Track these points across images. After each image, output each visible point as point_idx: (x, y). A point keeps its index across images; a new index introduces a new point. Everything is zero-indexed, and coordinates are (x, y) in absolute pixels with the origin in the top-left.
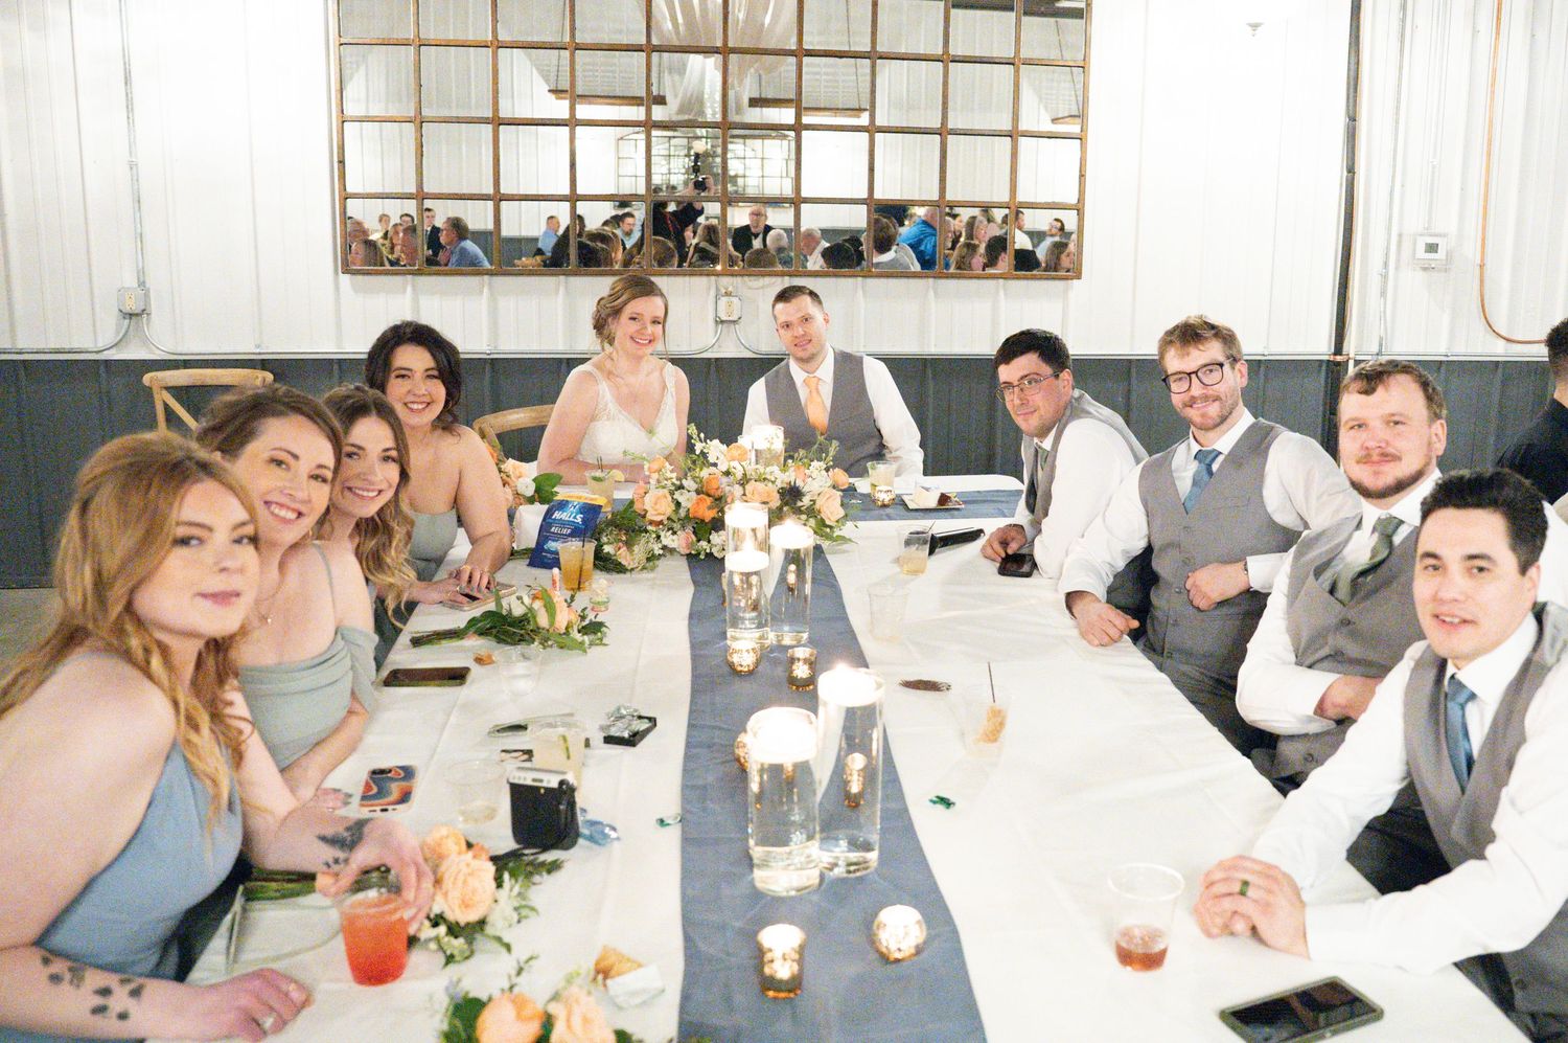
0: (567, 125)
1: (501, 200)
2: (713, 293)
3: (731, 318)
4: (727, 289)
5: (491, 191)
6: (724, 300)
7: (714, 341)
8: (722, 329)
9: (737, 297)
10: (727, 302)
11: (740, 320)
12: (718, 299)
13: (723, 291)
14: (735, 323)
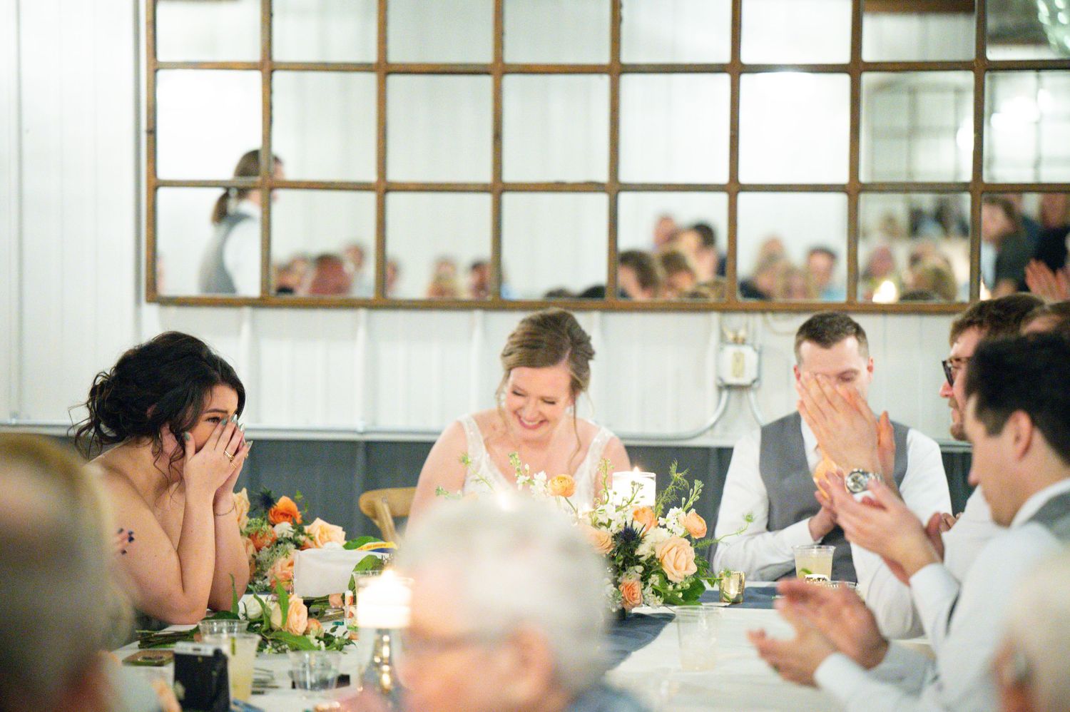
0: (487, 73)
1: (387, 191)
2: (714, 337)
3: (741, 382)
4: (736, 332)
5: (372, 177)
6: (730, 350)
7: (712, 420)
8: (728, 398)
9: (752, 345)
10: (735, 354)
11: (756, 385)
12: (722, 349)
13: (730, 336)
14: (749, 389)
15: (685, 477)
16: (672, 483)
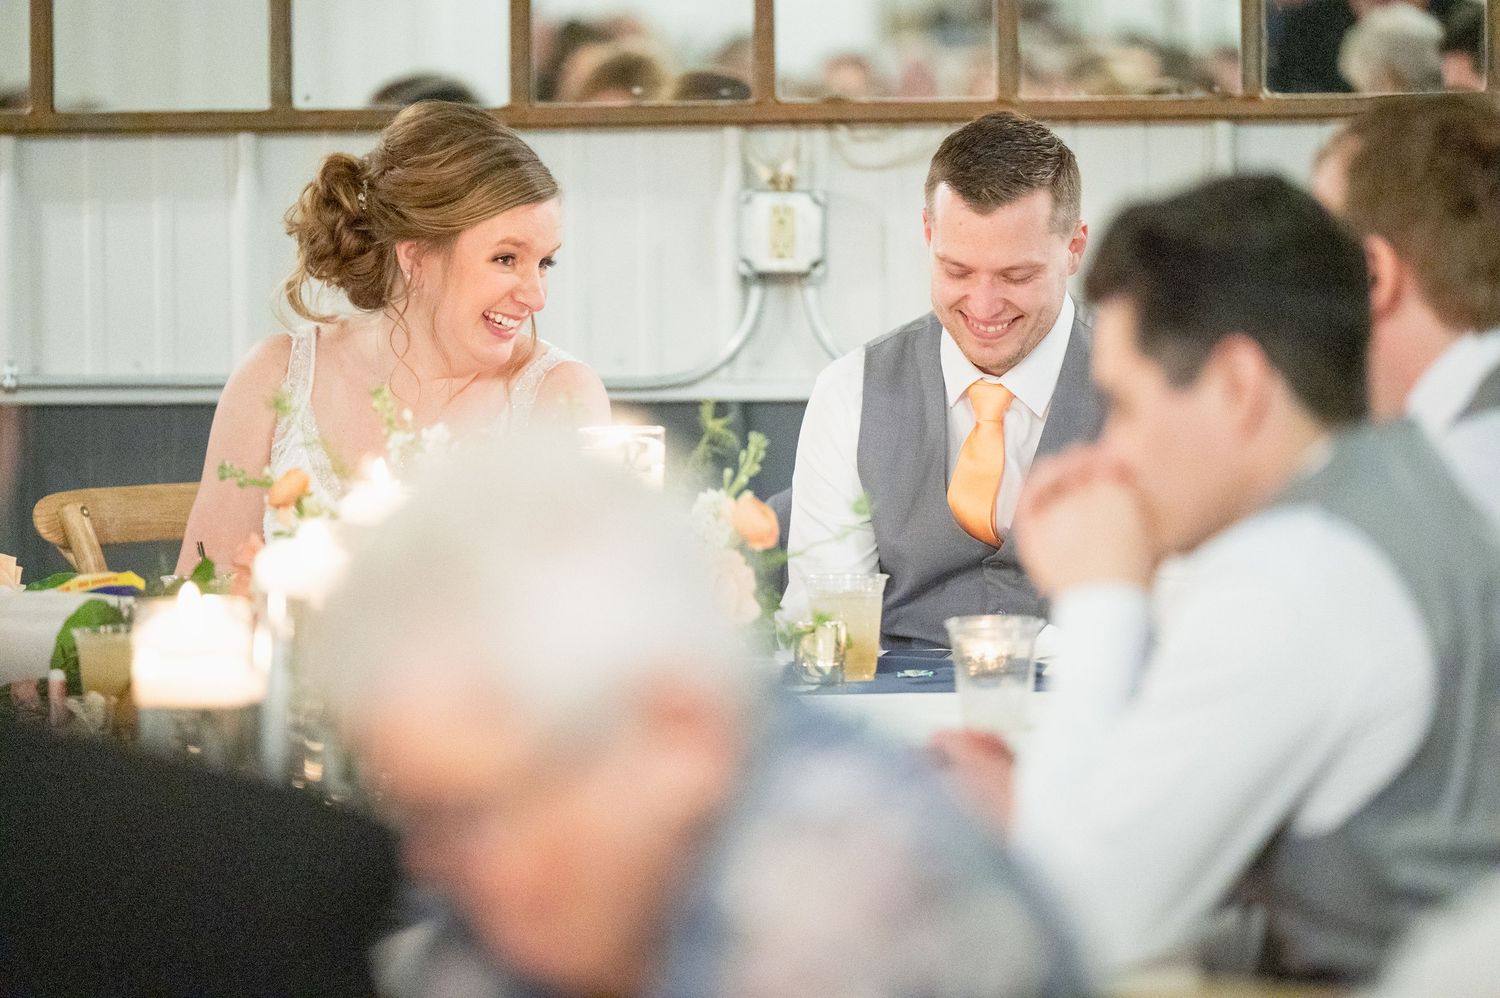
2: (732, 176)
3: (788, 267)
4: (774, 166)
6: (765, 202)
7: (733, 344)
8: (763, 299)
9: (809, 192)
10: (776, 211)
11: (818, 271)
12: (748, 201)
13: (764, 174)
14: (804, 281)
15: (728, 427)
16: (705, 439)
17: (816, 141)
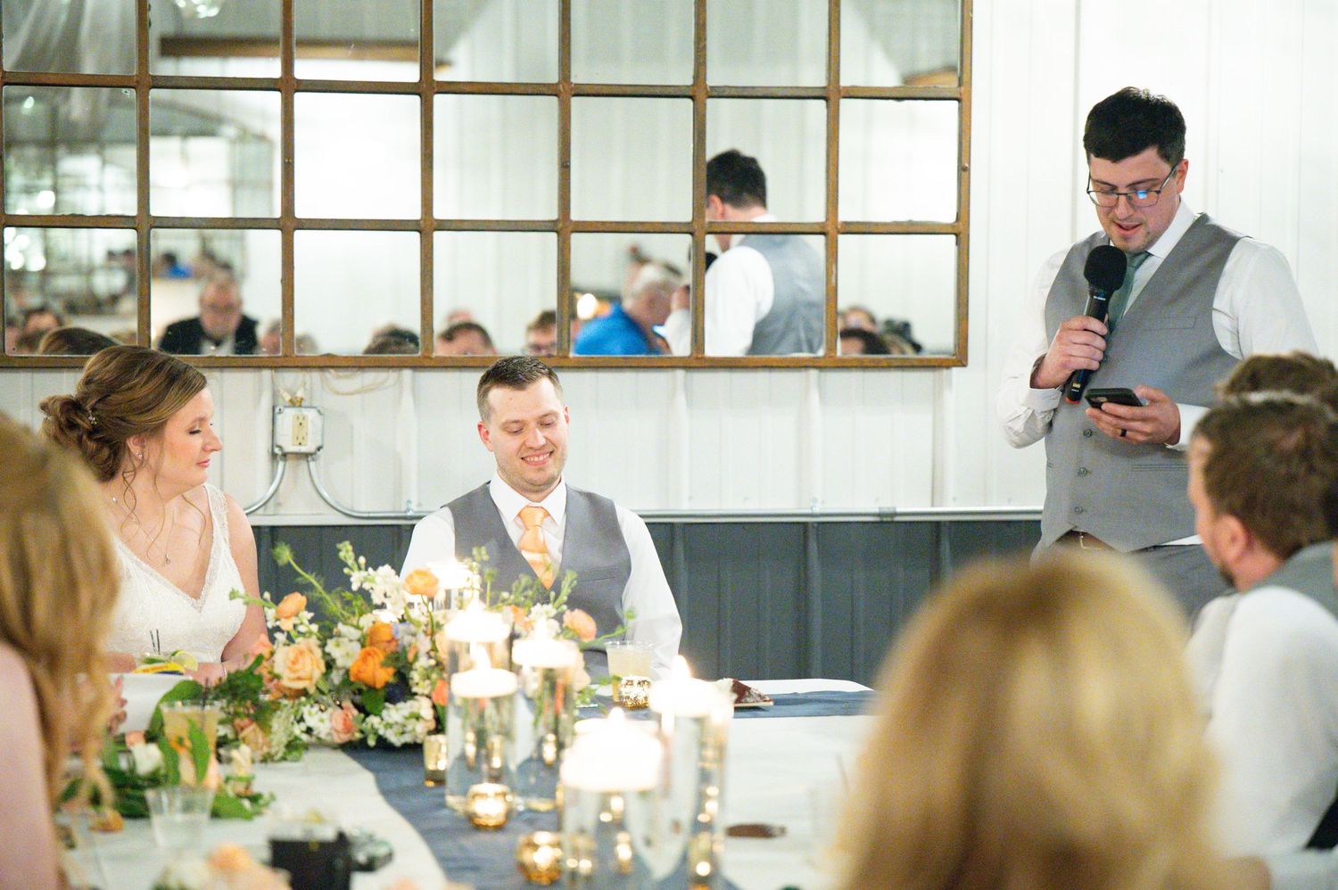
2: (266, 400)
3: (303, 449)
7: (269, 493)
9: (313, 407)
10: (296, 418)
11: (319, 452)
12: (280, 412)
13: (287, 397)
14: (310, 459)
17: (315, 377)
